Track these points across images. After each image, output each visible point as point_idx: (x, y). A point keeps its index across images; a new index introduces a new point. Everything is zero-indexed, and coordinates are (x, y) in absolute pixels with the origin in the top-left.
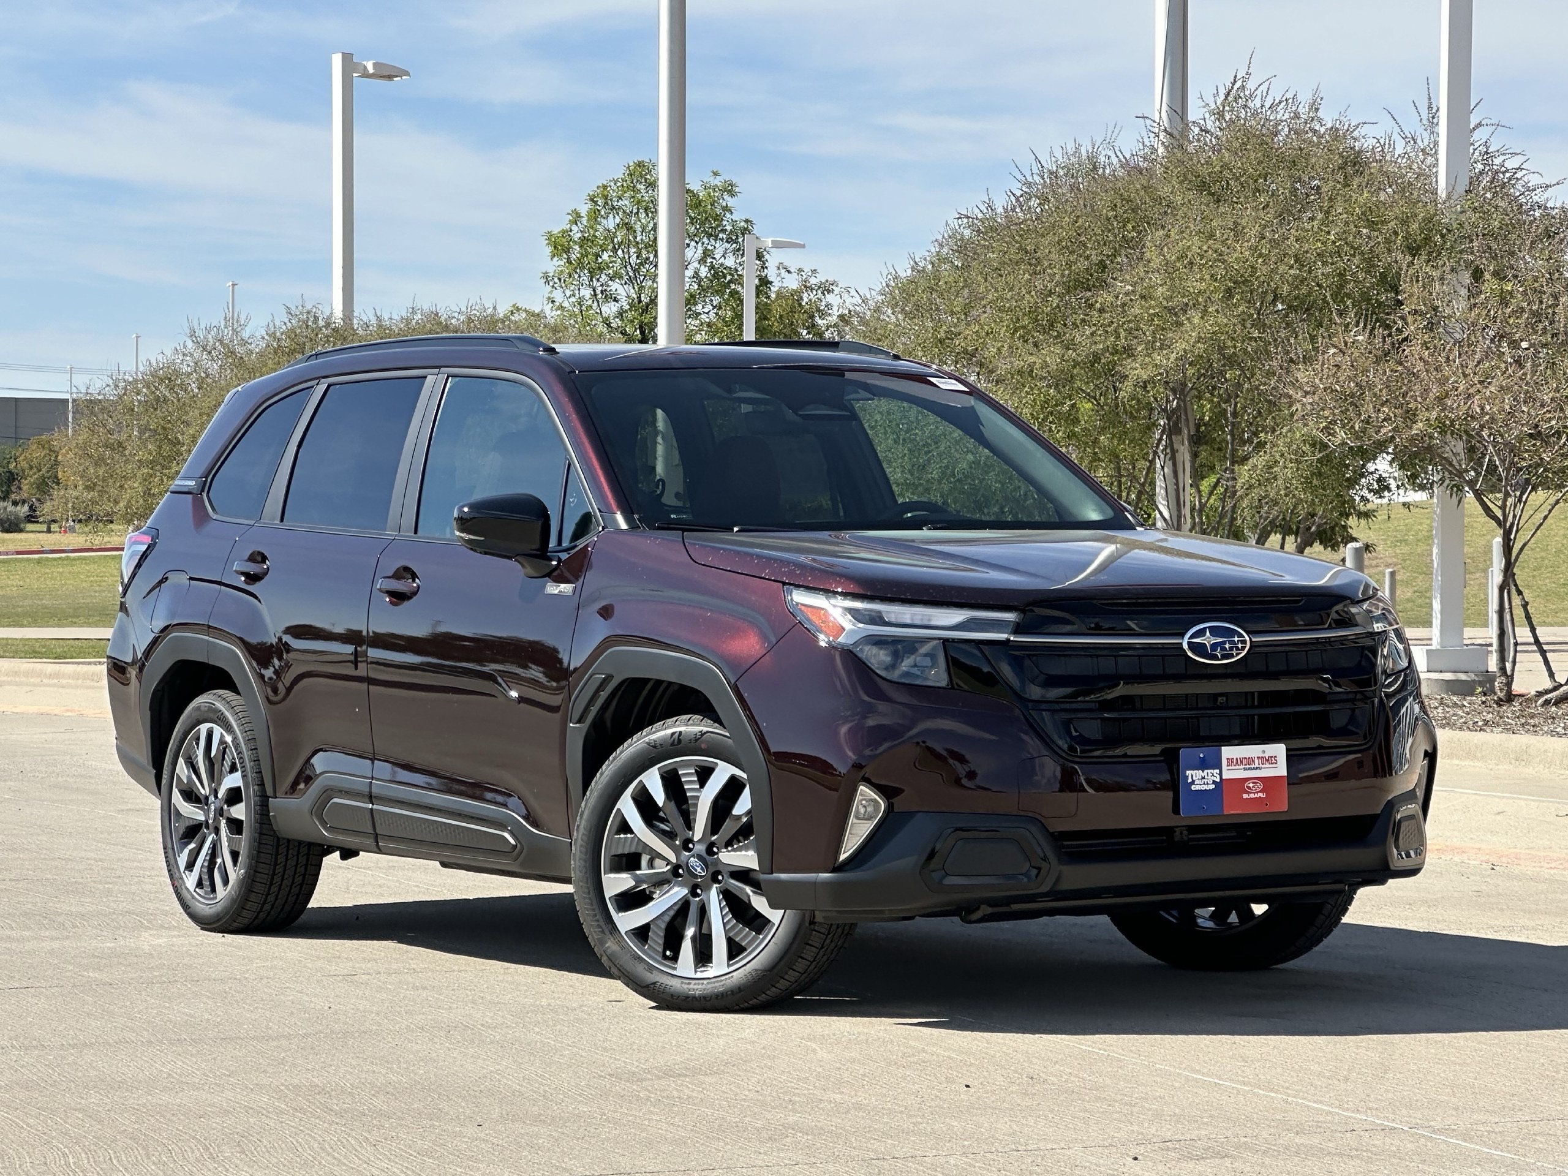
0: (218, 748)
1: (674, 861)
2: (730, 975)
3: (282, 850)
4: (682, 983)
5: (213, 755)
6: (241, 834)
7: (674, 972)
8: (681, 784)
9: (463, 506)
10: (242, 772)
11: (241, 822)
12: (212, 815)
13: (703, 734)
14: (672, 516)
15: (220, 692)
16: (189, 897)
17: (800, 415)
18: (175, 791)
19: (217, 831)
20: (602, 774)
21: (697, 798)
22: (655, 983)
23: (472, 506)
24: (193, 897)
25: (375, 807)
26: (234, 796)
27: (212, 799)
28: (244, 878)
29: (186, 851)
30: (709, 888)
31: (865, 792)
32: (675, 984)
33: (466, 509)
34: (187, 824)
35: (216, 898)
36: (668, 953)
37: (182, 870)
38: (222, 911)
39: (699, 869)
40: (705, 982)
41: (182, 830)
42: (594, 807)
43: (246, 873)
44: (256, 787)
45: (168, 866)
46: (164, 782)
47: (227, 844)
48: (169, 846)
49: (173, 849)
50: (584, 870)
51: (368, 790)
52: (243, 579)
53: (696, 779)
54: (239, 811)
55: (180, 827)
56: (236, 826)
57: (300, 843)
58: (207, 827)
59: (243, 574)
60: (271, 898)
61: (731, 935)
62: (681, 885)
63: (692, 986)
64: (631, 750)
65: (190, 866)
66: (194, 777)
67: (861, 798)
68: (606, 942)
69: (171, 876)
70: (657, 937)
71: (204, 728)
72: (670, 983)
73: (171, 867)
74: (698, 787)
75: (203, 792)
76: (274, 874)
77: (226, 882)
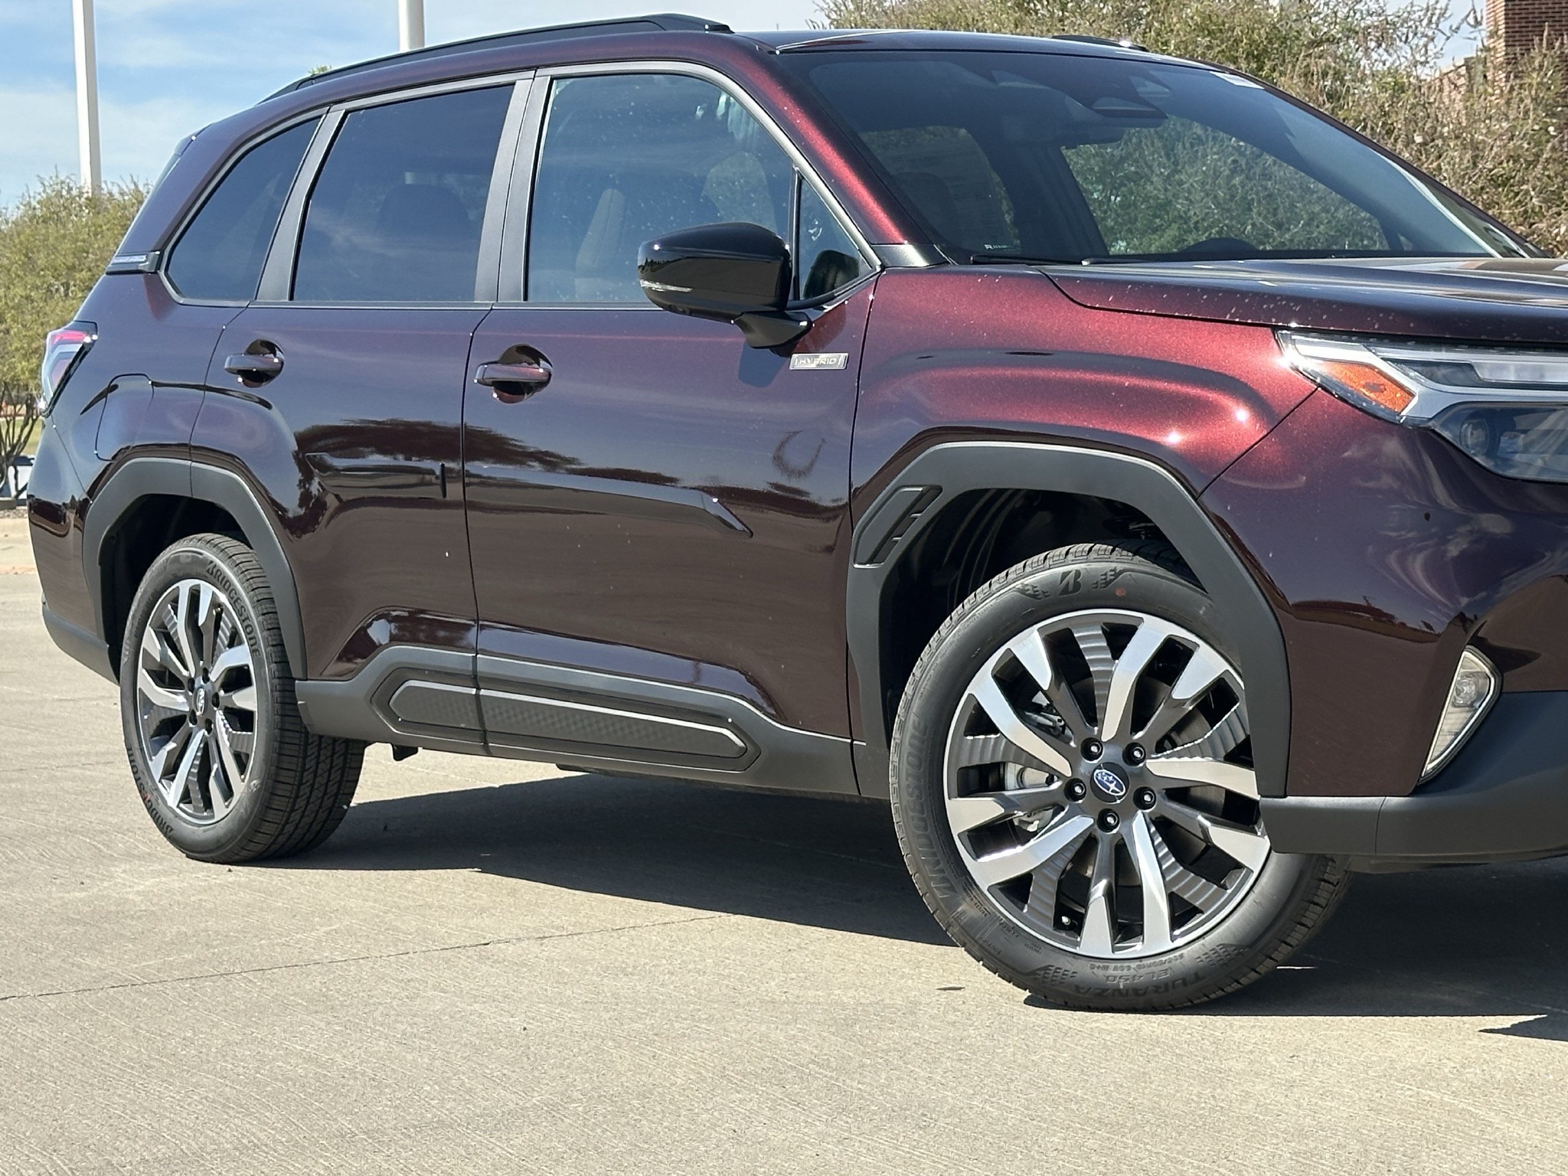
0: (210, 611)
1: (1069, 774)
2: (1177, 953)
3: (312, 750)
4: (1093, 967)
5: (201, 622)
6: (252, 730)
7: (1078, 950)
8: (1079, 654)
9: (653, 244)
10: (251, 646)
11: (251, 713)
12: (201, 703)
13: (1117, 574)
14: (987, 247)
15: (209, 536)
16: (171, 815)
17: (1098, 111)
18: (142, 673)
19: (209, 725)
20: (941, 641)
21: (1110, 674)
22: (1046, 968)
23: (666, 244)
24: (177, 816)
25: (483, 692)
26: (237, 679)
27: (199, 681)
28: (259, 791)
29: (163, 753)
30: (1133, 815)
31: (1471, 661)
32: (1084, 970)
33: (657, 247)
34: (163, 716)
35: (213, 817)
36: (1065, 920)
37: (157, 778)
38: (225, 835)
39: (1112, 786)
40: (1133, 965)
41: (154, 726)
42: (932, 694)
43: (262, 784)
44: (273, 666)
45: (134, 773)
46: (124, 660)
47: (228, 744)
48: (136, 745)
49: (142, 749)
50: (917, 792)
51: (471, 668)
52: (240, 380)
53: (1105, 644)
54: (246, 699)
55: (149, 722)
56: (241, 719)
57: (335, 740)
58: (194, 720)
59: (241, 372)
60: (296, 816)
61: (1174, 889)
62: (1083, 812)
63: (1111, 972)
64: (990, 603)
65: (170, 772)
66: (170, 652)
67: (1462, 670)
68: (959, 905)
69: (141, 789)
70: (1043, 897)
71: (185, 587)
72: (1068, 967)
73: (140, 775)
74: (1109, 656)
75: (185, 673)
76: (301, 784)
77: (228, 793)
